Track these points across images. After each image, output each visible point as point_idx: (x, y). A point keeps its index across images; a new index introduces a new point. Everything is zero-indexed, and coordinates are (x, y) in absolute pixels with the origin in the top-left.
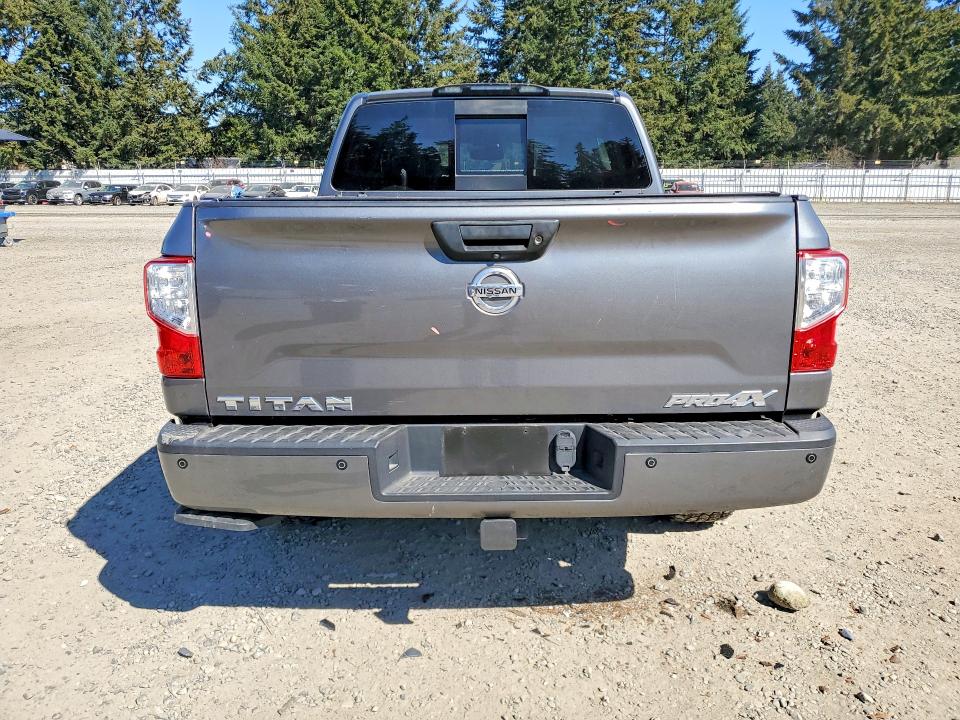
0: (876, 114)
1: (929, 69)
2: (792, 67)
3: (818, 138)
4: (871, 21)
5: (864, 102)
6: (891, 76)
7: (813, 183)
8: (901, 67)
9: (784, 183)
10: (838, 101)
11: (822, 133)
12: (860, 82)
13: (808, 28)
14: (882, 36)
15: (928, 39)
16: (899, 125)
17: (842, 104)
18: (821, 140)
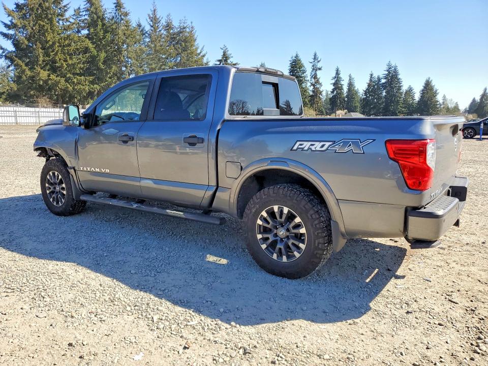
0: (59, 82)
1: (79, 63)
2: (6, 52)
3: (30, 91)
4: (47, 35)
5: (51, 75)
6: (62, 64)
7: (34, 115)
8: (65, 61)
9: (18, 115)
10: (39, 73)
11: (32, 90)
12: (47, 64)
13: (11, 32)
14: (54, 43)
15: (76, 49)
16: (71, 88)
17: (41, 75)
18: (32, 92)
